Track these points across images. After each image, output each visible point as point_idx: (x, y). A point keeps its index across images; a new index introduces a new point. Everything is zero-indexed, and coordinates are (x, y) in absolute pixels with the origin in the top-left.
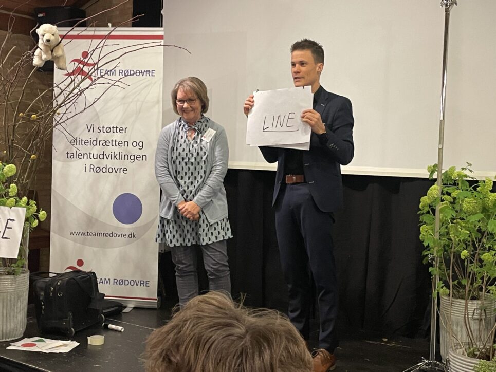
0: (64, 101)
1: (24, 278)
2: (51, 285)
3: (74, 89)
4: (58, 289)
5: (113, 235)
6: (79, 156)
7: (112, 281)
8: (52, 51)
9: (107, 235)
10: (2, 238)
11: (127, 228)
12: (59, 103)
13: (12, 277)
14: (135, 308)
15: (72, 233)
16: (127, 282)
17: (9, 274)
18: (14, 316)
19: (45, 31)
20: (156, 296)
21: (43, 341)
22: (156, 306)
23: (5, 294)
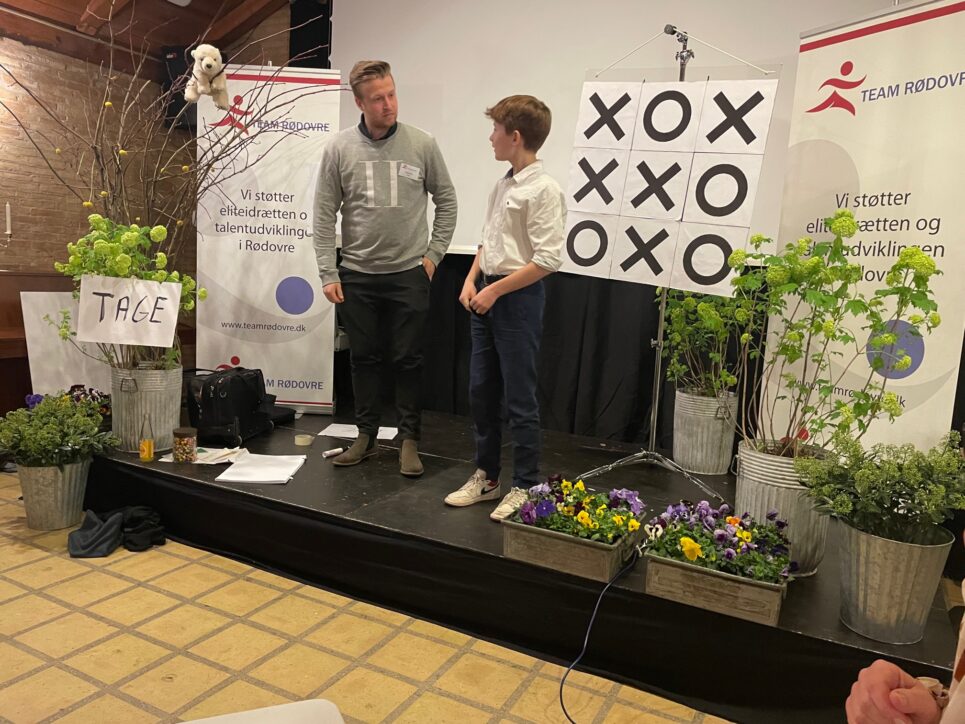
0: (222, 152)
1: (176, 374)
2: (210, 384)
3: (234, 139)
4: (219, 388)
5: (276, 327)
6: (232, 229)
7: (276, 383)
8: (211, 82)
9: (270, 327)
10: (151, 321)
11: (295, 319)
12: (216, 155)
13: (162, 372)
14: (304, 414)
15: (224, 325)
16: (295, 385)
17: (157, 368)
18: (165, 421)
19: (204, 53)
20: (331, 401)
21: (204, 451)
22: (331, 412)
23: (153, 394)
